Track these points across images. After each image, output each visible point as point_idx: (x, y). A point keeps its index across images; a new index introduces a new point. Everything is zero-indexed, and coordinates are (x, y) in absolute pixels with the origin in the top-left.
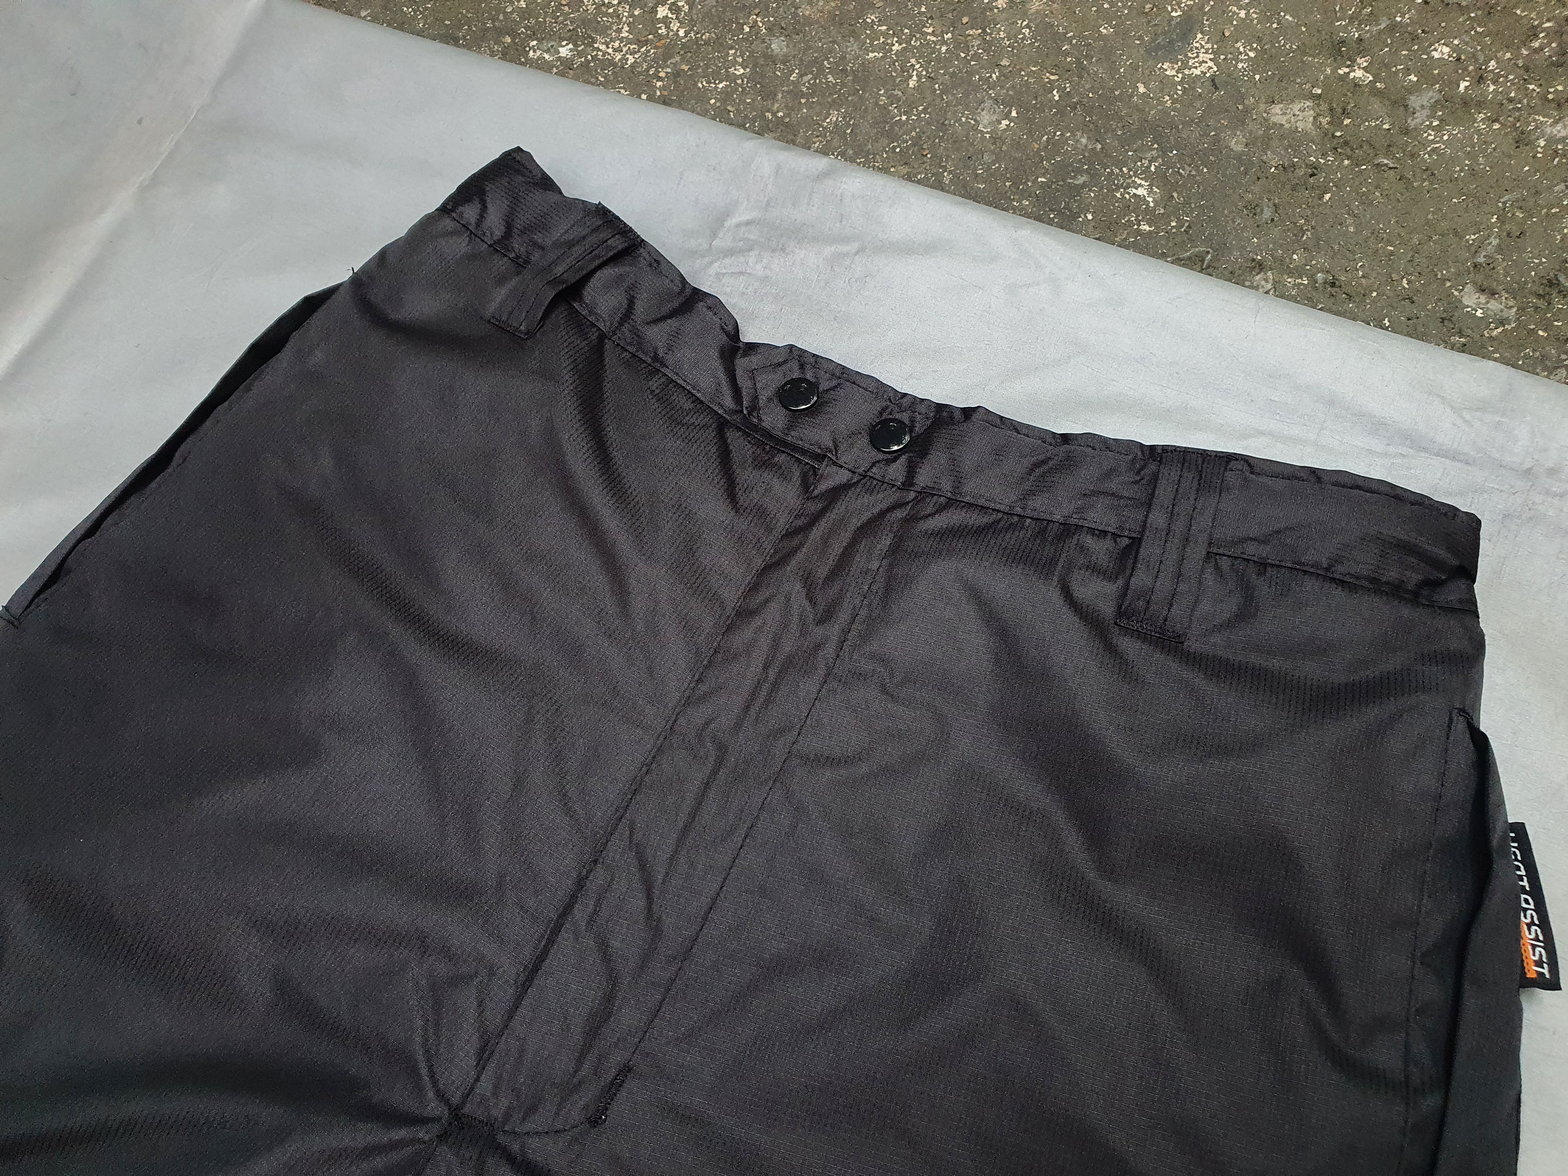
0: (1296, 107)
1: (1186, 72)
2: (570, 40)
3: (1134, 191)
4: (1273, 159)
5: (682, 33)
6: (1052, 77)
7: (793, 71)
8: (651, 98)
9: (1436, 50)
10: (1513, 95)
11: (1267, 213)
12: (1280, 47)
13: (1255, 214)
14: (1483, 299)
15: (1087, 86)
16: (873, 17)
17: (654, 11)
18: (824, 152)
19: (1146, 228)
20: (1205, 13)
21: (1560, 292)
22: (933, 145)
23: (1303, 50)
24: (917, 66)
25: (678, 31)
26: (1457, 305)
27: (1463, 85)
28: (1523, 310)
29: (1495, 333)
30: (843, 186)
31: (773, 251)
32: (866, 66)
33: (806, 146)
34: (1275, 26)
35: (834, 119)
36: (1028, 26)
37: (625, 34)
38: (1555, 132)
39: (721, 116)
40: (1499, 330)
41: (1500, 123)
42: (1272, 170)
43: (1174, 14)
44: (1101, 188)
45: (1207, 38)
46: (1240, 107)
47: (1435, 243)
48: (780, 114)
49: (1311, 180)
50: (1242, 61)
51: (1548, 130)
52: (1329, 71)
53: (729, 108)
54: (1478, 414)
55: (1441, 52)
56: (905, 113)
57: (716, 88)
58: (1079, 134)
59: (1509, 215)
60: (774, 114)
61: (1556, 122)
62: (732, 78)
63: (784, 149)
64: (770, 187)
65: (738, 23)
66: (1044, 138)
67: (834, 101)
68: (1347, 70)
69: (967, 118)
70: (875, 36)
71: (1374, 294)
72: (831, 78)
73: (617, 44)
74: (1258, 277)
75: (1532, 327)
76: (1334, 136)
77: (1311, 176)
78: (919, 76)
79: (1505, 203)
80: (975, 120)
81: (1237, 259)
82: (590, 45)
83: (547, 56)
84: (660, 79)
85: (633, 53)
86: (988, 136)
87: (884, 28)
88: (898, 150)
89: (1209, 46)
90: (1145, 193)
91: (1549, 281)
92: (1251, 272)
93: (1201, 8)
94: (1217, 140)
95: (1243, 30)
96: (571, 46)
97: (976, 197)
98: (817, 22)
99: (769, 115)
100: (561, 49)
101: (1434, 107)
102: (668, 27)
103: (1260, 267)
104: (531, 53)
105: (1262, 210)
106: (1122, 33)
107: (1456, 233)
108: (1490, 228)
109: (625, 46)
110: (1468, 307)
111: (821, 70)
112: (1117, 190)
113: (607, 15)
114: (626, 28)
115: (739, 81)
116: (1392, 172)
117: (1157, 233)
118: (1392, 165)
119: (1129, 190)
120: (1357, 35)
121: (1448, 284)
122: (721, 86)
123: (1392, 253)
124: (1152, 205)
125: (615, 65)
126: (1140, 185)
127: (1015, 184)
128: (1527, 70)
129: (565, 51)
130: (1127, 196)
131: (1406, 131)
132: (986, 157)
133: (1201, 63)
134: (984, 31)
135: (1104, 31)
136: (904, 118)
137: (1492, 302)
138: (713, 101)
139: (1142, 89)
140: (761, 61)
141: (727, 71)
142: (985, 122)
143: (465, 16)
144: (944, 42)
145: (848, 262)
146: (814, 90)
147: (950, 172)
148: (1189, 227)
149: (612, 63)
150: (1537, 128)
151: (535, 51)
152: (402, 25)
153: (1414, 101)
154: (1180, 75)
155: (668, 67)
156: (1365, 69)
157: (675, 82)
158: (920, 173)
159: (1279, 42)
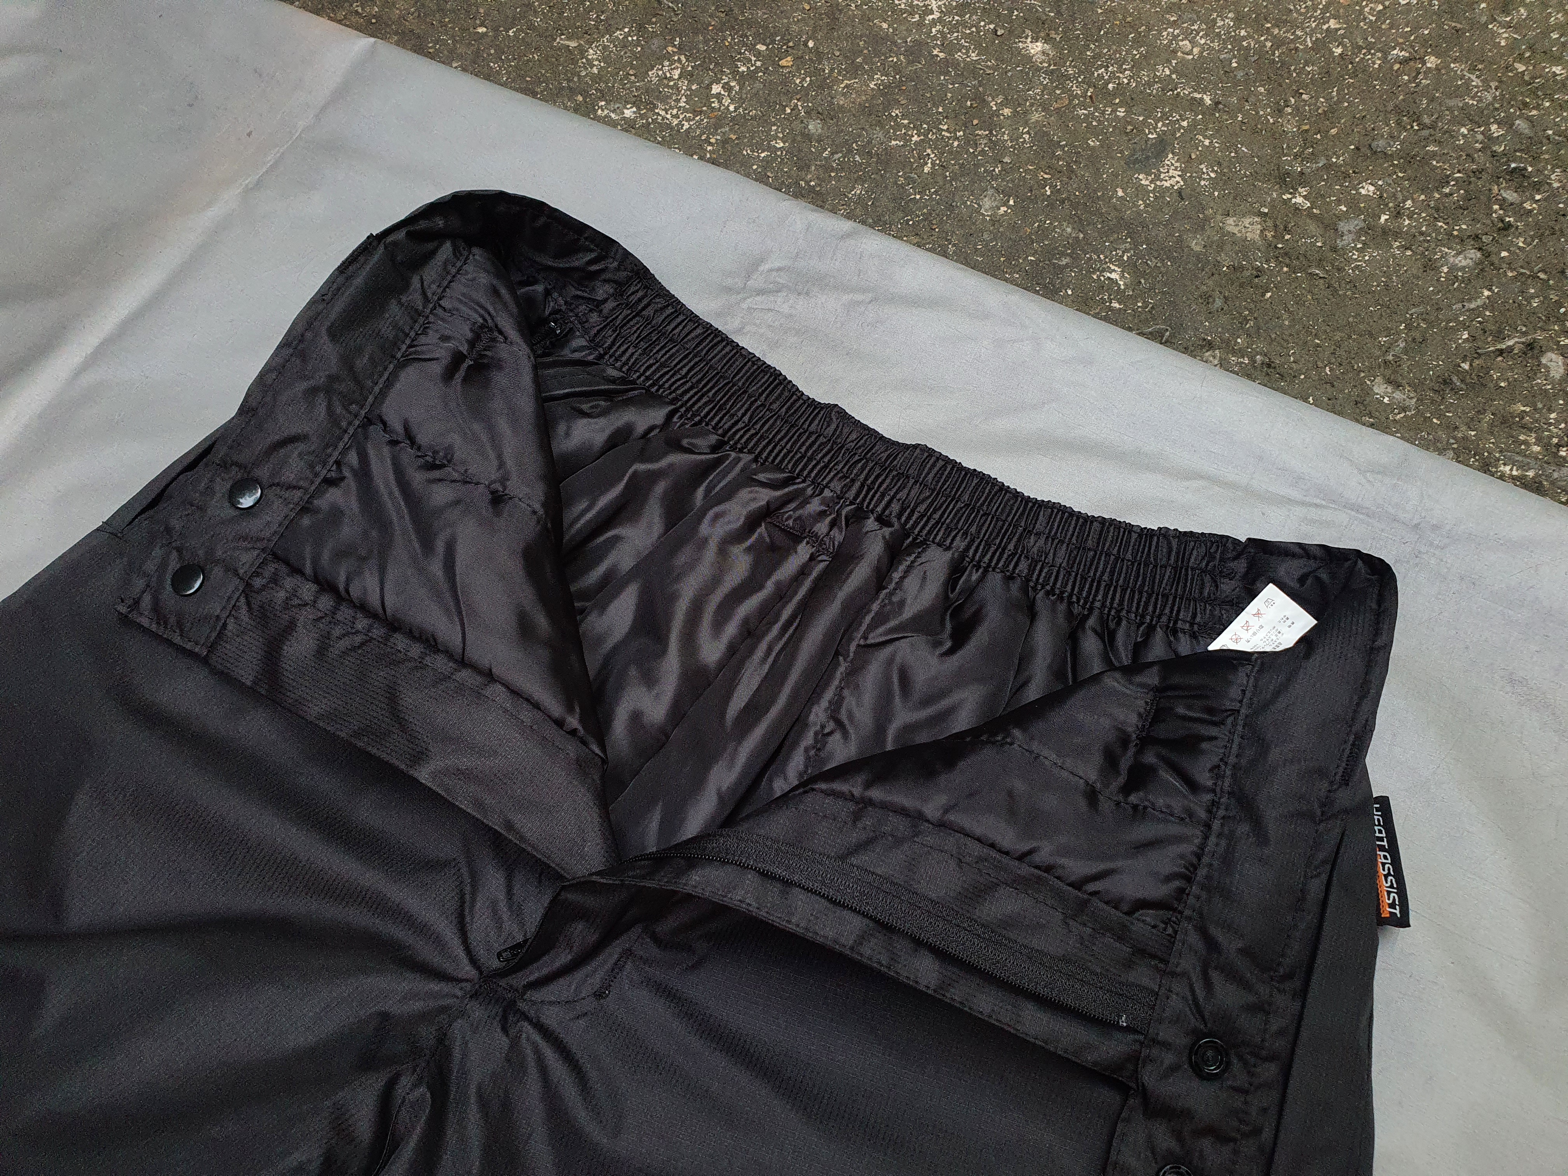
0: (1247, 221)
1: (1158, 183)
2: (634, 104)
3: (1109, 275)
4: (1226, 261)
5: (732, 108)
6: (1046, 176)
7: (826, 149)
8: (701, 158)
9: (1363, 188)
10: (1424, 229)
11: (1219, 303)
12: (1236, 172)
13: (1208, 303)
14: (1389, 390)
15: (1074, 186)
16: (897, 112)
17: (709, 87)
18: (849, 217)
19: (1116, 305)
20: (1176, 139)
21: (1452, 389)
22: (941, 221)
23: (1255, 175)
24: (932, 156)
25: (728, 106)
26: (1368, 391)
27: (1383, 218)
28: (1422, 401)
29: (1398, 417)
30: (863, 246)
31: (799, 294)
32: (888, 151)
33: (834, 211)
34: (1233, 154)
35: (858, 192)
36: (1028, 133)
37: (683, 104)
38: (1457, 262)
39: (762, 179)
40: (1402, 415)
41: (1412, 251)
42: (1225, 269)
43: (1150, 136)
44: (1081, 270)
45: (1176, 158)
46: (1201, 216)
47: (1354, 340)
48: (812, 183)
49: (1256, 280)
50: (1204, 179)
51: (1452, 260)
52: (1275, 195)
53: (769, 174)
54: (1380, 477)
55: (1367, 189)
56: (919, 193)
57: (759, 156)
58: (1065, 224)
59: (1415, 324)
60: (807, 183)
61: (1459, 254)
62: (773, 150)
63: (816, 211)
64: (801, 241)
65: (781, 104)
66: (1036, 225)
67: (859, 177)
68: (1290, 196)
69: (972, 202)
70: (898, 126)
71: (1302, 377)
72: (857, 158)
73: (675, 112)
74: (1207, 354)
75: (1429, 415)
76: (1276, 247)
77: (1257, 277)
78: (933, 164)
79: (1412, 315)
80: (979, 205)
81: (1191, 338)
82: (652, 110)
83: (613, 115)
84: (710, 144)
85: (689, 120)
86: (988, 218)
87: (906, 122)
88: (911, 223)
89: (1178, 164)
90: (1118, 277)
91: (1445, 381)
92: (1201, 349)
93: (1174, 134)
94: (1180, 240)
95: (1207, 154)
96: (634, 109)
97: (975, 266)
98: (850, 111)
99: (803, 183)
100: (626, 111)
101: (1360, 232)
102: (720, 102)
103: (1210, 346)
104: (600, 112)
105: (1214, 301)
106: (1106, 145)
107: (1371, 334)
108: (1398, 333)
109: (682, 113)
110: (1377, 394)
111: (850, 151)
112: (1094, 273)
113: (668, 86)
114: (684, 99)
115: (779, 153)
116: (1322, 281)
117: (1125, 311)
118: (1322, 275)
119: (1104, 274)
120: (1299, 169)
121: (1362, 375)
122: (763, 155)
123: (1318, 346)
124: (1122, 287)
125: (672, 128)
126: (1114, 270)
127: (1008, 260)
128: (1437, 210)
129: (629, 113)
130: (1102, 278)
131: (1334, 249)
132: (986, 236)
133: (1170, 178)
134: (991, 133)
135: (1092, 144)
136: (918, 197)
137: (1398, 392)
138: (755, 167)
139: (1120, 193)
140: (799, 138)
141: (769, 143)
142: (987, 207)
143: (543, 75)
144: (957, 138)
145: (863, 309)
146: (842, 166)
147: (954, 245)
148: (1152, 308)
149: (669, 126)
150: (1442, 257)
151: (603, 110)
152: (489, 77)
153: (1343, 226)
154: (1153, 185)
155: (718, 134)
156: (1305, 197)
157: (723, 147)
158: (929, 243)
159: (1236, 168)
